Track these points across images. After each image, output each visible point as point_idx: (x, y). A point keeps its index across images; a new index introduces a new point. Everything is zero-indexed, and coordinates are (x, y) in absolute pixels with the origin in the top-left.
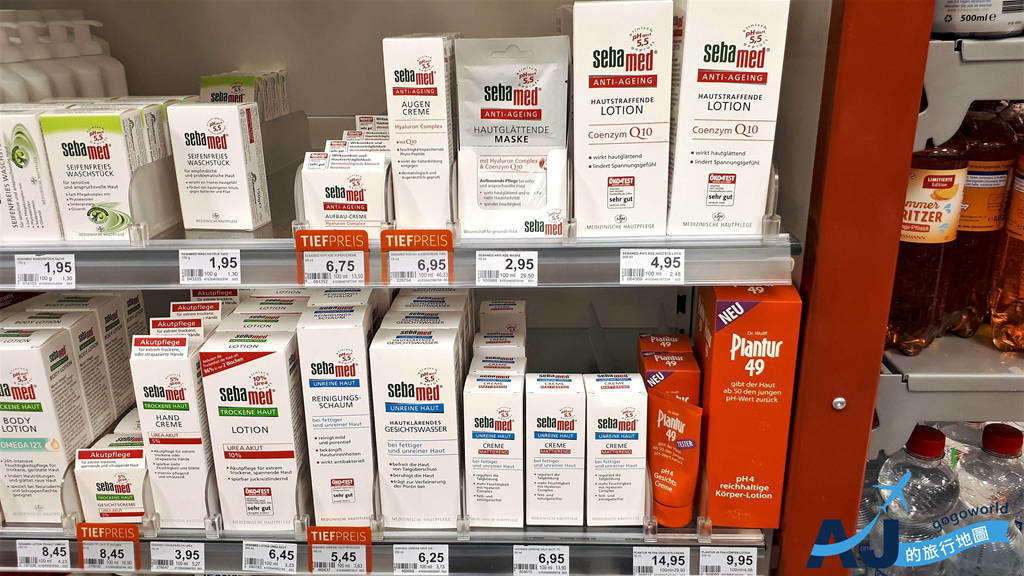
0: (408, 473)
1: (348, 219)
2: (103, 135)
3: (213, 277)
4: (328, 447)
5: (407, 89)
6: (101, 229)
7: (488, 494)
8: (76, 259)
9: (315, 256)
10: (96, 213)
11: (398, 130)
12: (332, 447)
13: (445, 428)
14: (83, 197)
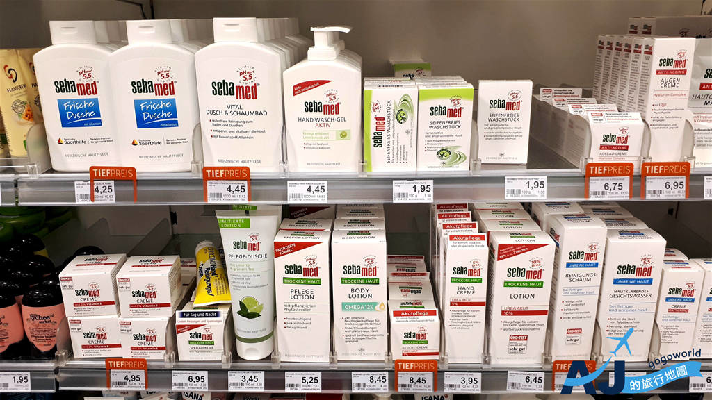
0: (620, 325)
1: (614, 155)
2: (460, 101)
3: (528, 194)
4: (570, 307)
5: (667, 71)
6: (444, 163)
7: (669, 338)
8: (434, 183)
9: (597, 180)
10: (443, 153)
11: (655, 97)
12: (571, 308)
13: (650, 295)
14: (437, 142)
